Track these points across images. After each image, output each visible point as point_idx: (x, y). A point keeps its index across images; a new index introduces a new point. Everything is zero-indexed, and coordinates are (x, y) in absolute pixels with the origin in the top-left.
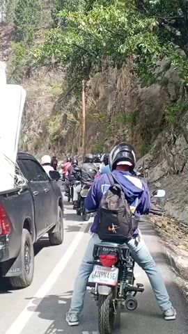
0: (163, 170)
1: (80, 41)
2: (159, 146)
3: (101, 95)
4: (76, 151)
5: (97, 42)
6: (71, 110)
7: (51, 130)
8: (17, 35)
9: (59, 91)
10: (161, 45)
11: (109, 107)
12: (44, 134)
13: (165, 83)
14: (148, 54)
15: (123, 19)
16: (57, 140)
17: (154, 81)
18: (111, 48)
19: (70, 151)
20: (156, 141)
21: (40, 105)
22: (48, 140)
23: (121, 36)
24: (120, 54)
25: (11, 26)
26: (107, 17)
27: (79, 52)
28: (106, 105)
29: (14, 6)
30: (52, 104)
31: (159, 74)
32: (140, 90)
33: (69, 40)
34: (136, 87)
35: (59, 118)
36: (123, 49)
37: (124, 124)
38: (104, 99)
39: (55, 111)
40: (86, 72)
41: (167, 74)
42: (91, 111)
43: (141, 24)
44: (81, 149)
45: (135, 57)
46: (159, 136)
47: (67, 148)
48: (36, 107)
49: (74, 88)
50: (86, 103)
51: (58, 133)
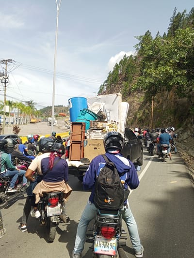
0: (188, 135)
1: (152, 81)
2: (186, 125)
3: (160, 102)
4: (149, 125)
5: (159, 81)
6: (147, 108)
7: (138, 116)
8: (126, 79)
9: (142, 100)
10: (188, 81)
11: (164, 107)
12: (135, 118)
13: (190, 97)
14: (182, 85)
15: (171, 71)
16: (140, 120)
17: (185, 96)
18: (166, 83)
19: (146, 125)
20: (185, 122)
21: (134, 106)
22: (137, 121)
23: (170, 78)
24: (170, 85)
25: (124, 76)
26: (164, 70)
27: (152, 84)
28: (163, 106)
29: (125, 68)
30: (139, 106)
31: (187, 93)
32: (178, 100)
33: (147, 81)
34: (176, 99)
35: (142, 111)
36: (171, 83)
37: (171, 114)
38: (162, 103)
39: (140, 109)
40: (154, 93)
41: (191, 93)
42: (155, 109)
43: (179, 72)
44: (151, 124)
45: (176, 86)
46: (187, 120)
47: (145, 124)
48: (132, 107)
49: (148, 99)
50: (153, 105)
51: (141, 118)
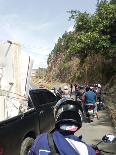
0: (114, 89)
1: (83, 45)
2: (113, 80)
3: (92, 64)
4: (85, 82)
5: (88, 45)
6: (83, 69)
7: (77, 75)
10: (112, 44)
11: (95, 68)
12: (75, 77)
13: (114, 58)
14: (107, 48)
15: (97, 36)
16: (79, 78)
17: (110, 58)
18: (93, 47)
19: (83, 82)
20: (111, 78)
21: (73, 68)
22: (76, 79)
23: (96, 42)
24: (97, 49)
26: (91, 36)
27: (83, 49)
28: (94, 67)
30: (77, 68)
31: (112, 55)
32: (105, 61)
33: (79, 46)
34: (104, 60)
35: (79, 72)
36: (97, 47)
37: (100, 73)
38: (93, 65)
39: (78, 70)
40: (86, 56)
41: (114, 55)
42: (89, 69)
43: (104, 38)
44: (86, 81)
45: (102, 49)
46: (112, 77)
47: (82, 81)
48: (73, 69)
49: (82, 62)
50: (86, 66)
51: (79, 76)
